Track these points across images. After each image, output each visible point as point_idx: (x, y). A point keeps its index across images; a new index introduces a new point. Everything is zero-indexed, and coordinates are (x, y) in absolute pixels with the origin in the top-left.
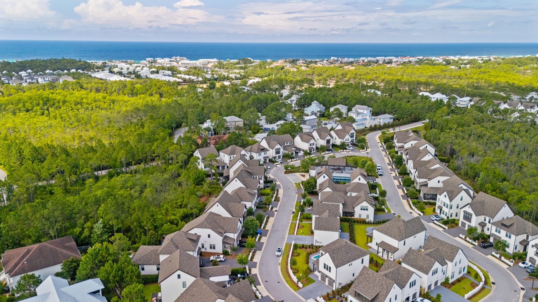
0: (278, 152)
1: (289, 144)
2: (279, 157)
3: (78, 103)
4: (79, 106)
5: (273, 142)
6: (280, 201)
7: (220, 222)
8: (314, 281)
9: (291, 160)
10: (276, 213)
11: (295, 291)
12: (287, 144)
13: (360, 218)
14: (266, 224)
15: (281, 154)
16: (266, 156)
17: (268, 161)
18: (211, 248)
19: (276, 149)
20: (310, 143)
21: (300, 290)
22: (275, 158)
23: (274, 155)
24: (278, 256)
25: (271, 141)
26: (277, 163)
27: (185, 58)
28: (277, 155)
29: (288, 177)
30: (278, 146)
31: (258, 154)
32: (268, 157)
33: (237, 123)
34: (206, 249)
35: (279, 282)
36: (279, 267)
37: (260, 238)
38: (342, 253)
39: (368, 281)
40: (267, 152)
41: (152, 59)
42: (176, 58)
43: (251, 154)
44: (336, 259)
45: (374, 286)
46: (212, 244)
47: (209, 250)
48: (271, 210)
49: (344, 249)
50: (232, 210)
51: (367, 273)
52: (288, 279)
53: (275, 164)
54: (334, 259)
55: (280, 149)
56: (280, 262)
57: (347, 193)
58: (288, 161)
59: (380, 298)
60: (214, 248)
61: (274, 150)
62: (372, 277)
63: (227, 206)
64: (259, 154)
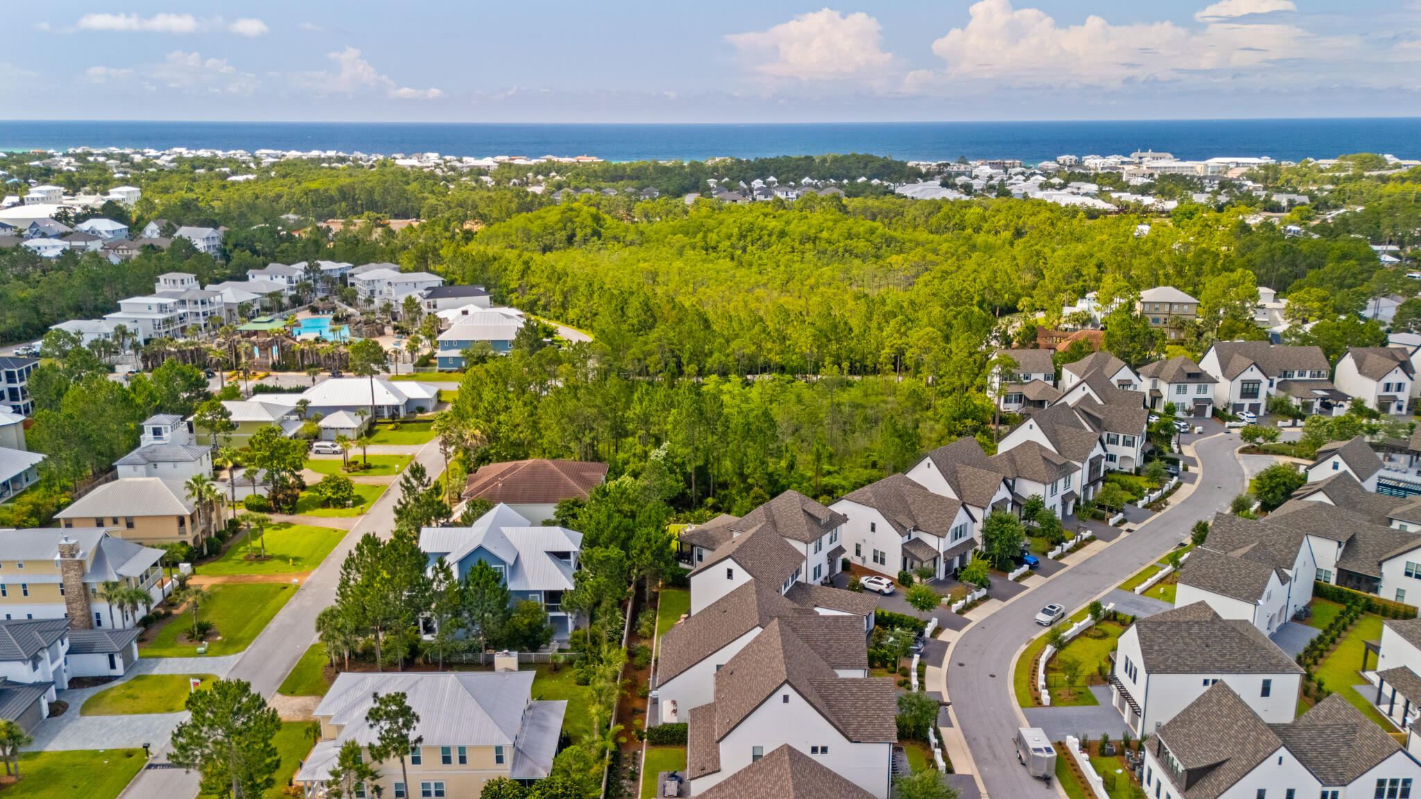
0: (1249, 391)
1: (1307, 377)
2: (1254, 408)
3: (809, 239)
4: (809, 246)
5: (1238, 360)
6: (1163, 512)
7: (913, 503)
8: (1095, 703)
9: (1290, 422)
10: (1124, 535)
11: (1022, 707)
12: (1301, 375)
13: (1399, 601)
14: (1070, 551)
15: (1261, 400)
16: (1202, 396)
17: (1209, 413)
18: (875, 559)
19: (1243, 382)
20: (1387, 379)
21: (1039, 709)
22: (1238, 407)
23: (1237, 400)
24: (1040, 624)
25: (1236, 355)
26: (1234, 423)
27: (1170, 155)
28: (1247, 402)
29: (1241, 462)
30: (1254, 374)
31: (1174, 387)
32: (1209, 401)
33: (1176, 307)
34: (864, 559)
35: (993, 676)
36: (1024, 647)
37: (1024, 576)
38: (1188, 640)
39: (1210, 724)
40: (1210, 386)
41: (1074, 158)
42: (1143, 154)
43: (1154, 384)
44: (1156, 648)
45: (1221, 740)
46: (880, 550)
47: (870, 564)
48: (1115, 525)
49: (1201, 630)
50: (964, 484)
51: (1219, 701)
52: (1026, 677)
53: (1227, 424)
54: (1151, 647)
55: (1259, 382)
56: (1035, 637)
57: (1390, 521)
58: (1280, 423)
59: (1222, 775)
60: (883, 562)
61: (1237, 384)
62: (1228, 716)
63: (956, 472)
64: (1179, 388)
